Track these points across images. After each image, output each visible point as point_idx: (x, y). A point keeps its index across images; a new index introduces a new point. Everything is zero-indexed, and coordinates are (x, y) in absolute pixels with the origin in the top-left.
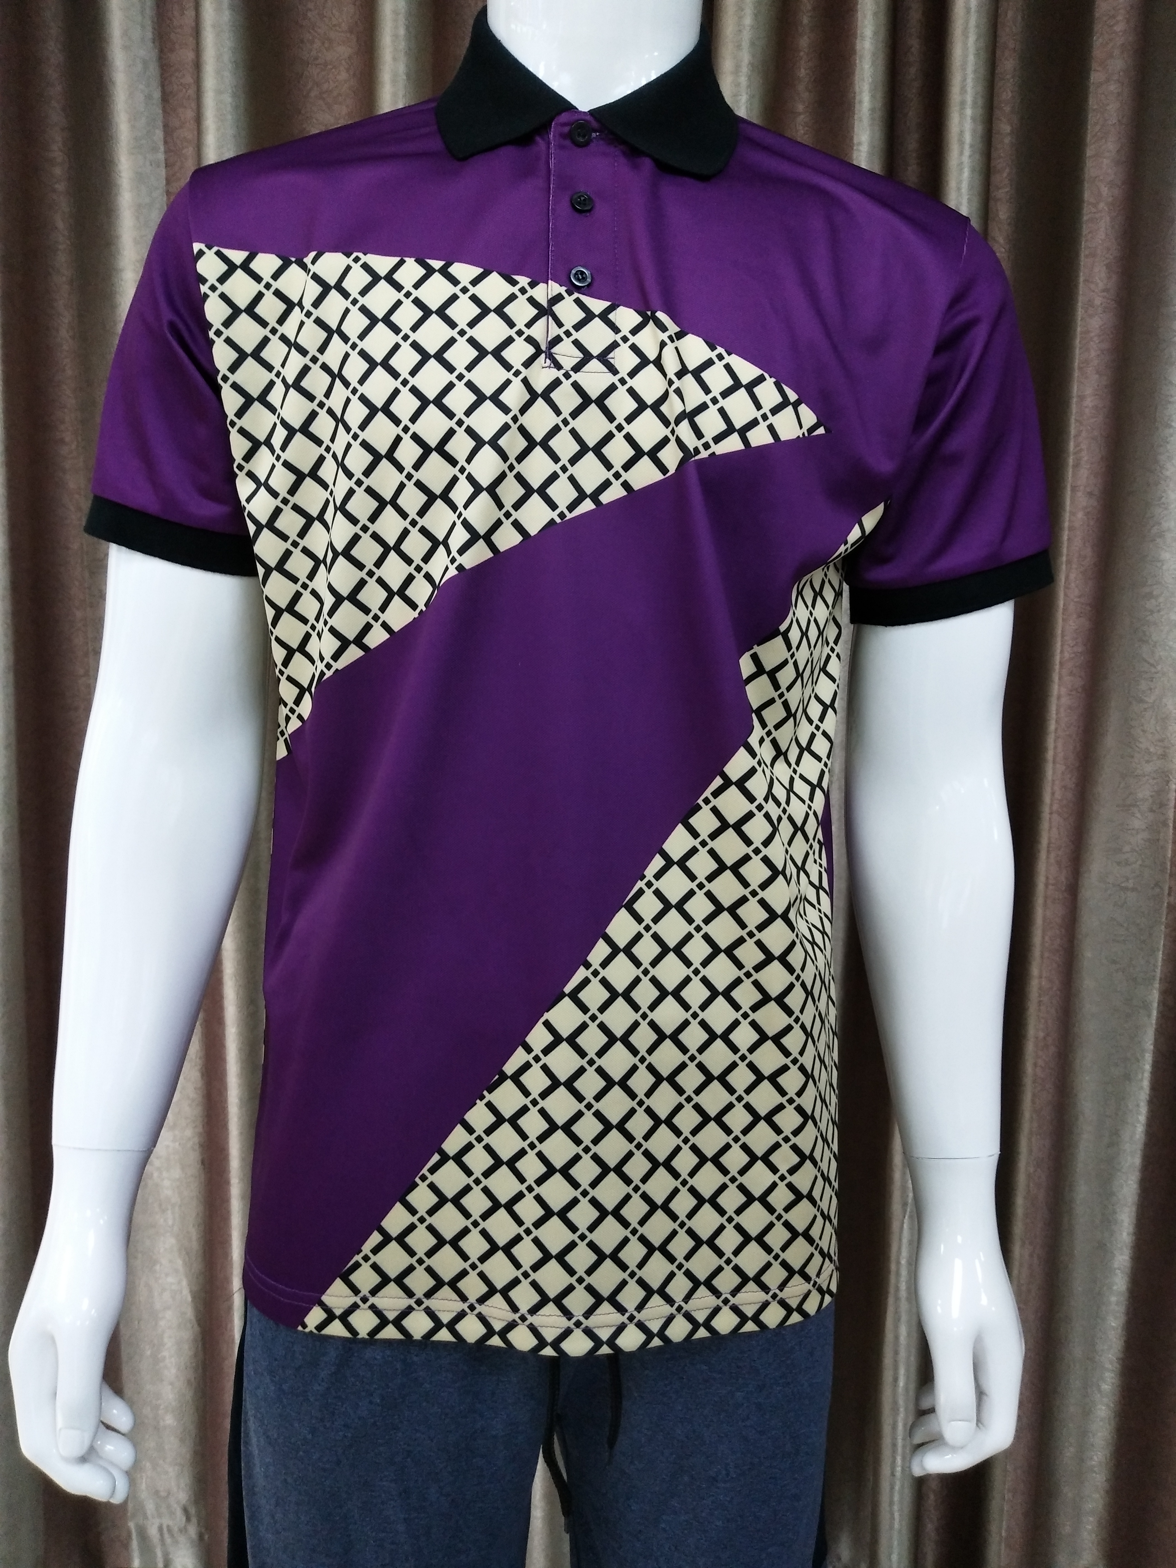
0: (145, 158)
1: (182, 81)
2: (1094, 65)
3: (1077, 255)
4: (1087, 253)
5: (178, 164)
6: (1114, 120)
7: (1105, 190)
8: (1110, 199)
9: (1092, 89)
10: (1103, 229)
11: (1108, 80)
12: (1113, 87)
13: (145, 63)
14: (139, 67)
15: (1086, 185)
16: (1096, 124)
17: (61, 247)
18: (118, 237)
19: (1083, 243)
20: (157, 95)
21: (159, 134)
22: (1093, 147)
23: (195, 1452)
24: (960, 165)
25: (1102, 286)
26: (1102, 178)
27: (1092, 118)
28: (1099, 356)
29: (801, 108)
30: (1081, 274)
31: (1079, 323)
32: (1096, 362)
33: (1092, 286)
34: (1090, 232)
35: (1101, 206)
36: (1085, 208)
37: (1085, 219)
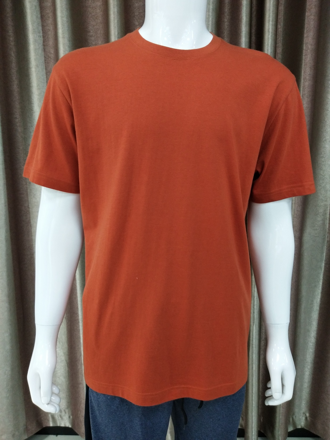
0: (37, 35)
1: (47, 12)
2: (307, 10)
3: (302, 65)
4: (304, 64)
5: (46, 37)
6: (313, 26)
7: (310, 47)
8: (311, 49)
9: (306, 17)
10: (309, 58)
11: (311, 15)
13: (36, 6)
14: (34, 8)
15: (304, 45)
16: (307, 28)
17: (13, 61)
18: (30, 58)
19: (303, 61)
20: (39, 16)
21: (40, 28)
22: (306, 34)
23: (66, 395)
24: (268, 38)
25: (308, 73)
26: (309, 43)
27: (306, 26)
28: (307, 93)
29: (226, 20)
30: (303, 70)
31: (302, 83)
32: (307, 94)
33: (306, 73)
34: (306, 58)
35: (309, 51)
36: (304, 51)
37: (304, 54)
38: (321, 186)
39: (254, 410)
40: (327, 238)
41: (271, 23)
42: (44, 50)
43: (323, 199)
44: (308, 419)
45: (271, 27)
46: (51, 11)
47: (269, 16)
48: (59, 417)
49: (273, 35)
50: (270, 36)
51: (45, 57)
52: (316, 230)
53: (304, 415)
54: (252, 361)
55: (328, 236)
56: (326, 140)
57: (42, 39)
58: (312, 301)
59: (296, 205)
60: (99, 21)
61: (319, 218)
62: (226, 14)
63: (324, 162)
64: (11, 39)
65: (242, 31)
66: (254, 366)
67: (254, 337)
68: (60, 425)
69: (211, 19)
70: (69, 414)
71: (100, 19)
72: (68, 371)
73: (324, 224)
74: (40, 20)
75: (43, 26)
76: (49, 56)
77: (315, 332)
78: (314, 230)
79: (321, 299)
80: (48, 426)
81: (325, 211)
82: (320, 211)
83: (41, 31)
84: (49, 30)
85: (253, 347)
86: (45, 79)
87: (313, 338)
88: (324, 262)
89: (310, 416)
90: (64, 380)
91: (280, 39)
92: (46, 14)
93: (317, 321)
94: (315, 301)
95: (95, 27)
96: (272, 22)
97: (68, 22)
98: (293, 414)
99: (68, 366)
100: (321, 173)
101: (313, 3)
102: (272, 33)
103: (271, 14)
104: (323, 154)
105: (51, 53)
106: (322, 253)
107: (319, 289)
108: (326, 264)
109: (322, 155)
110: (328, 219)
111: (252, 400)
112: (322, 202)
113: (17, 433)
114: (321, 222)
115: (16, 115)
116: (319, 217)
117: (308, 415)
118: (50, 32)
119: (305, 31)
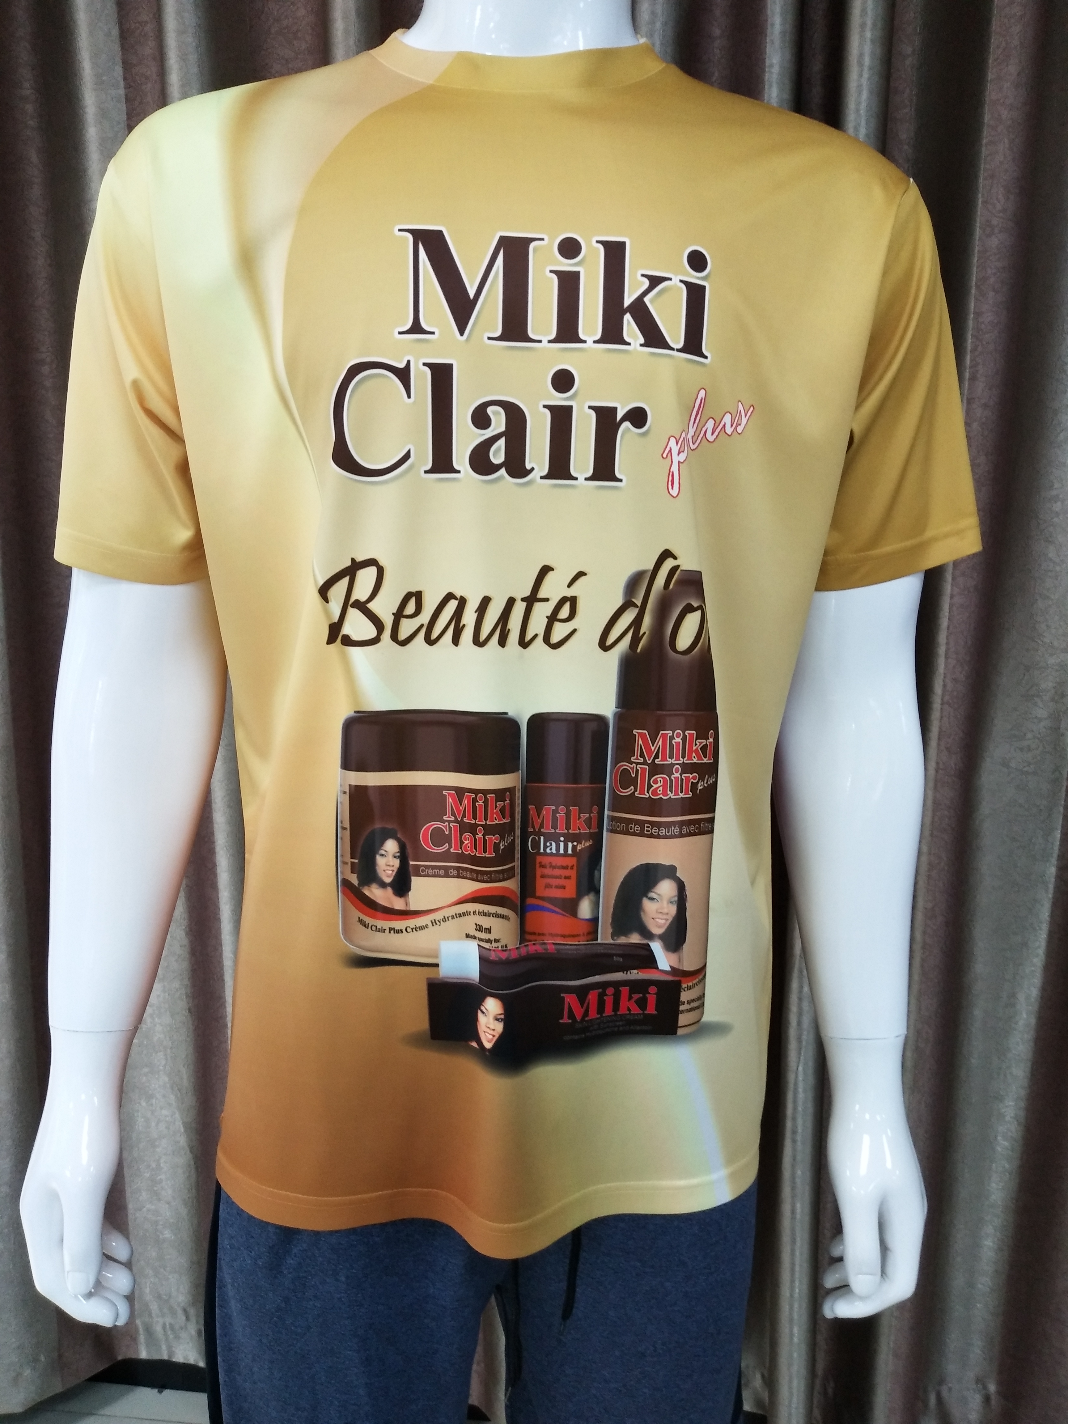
0: (107, 94)
1: (139, 19)
3: (976, 177)
4: (986, 174)
5: (138, 99)
6: (1016, 43)
7: (1005, 114)
8: (1009, 122)
9: (995, 12)
10: (1002, 152)
11: (1010, 3)
12: (1016, 10)
13: (103, 2)
14: (99, 5)
15: (986, 108)
16: (998, 47)
17: (34, 180)
18: (85, 170)
19: (982, 166)
20: (115, 32)
21: (118, 71)
22: (994, 70)
23: (191, 1262)
24: (860, 86)
25: (999, 207)
26: (1002, 101)
27: (994, 41)
28: (995, 274)
29: (717, 32)
30: (980, 195)
31: (977, 242)
32: (992, 280)
33: (990, 207)
34: (991, 154)
35: (1000, 128)
36: (986, 131)
37: (984, 141)
39: (795, 1355)
41: (868, 34)
43: (1056, 644)
44: (994, 1401)
45: (867, 48)
46: (151, 16)
47: (864, 12)
48: (169, 1332)
49: (876, 79)
50: (864, 81)
52: (1029, 749)
53: (980, 1386)
54: (793, 1188)
57: (122, 105)
58: (1013, 995)
59: (952, 662)
60: (303, 45)
61: (1041, 711)
62: (718, 12)
63: (1061, 517)
64: (30, 108)
65: (768, 64)
66: (798, 1206)
67: (800, 1109)
68: (170, 1356)
69: (658, 25)
70: (197, 1322)
71: (306, 39)
72: (197, 1182)
73: (1056, 730)
74: (117, 47)
75: (127, 66)
77: (1022, 1104)
78: (1021, 750)
79: (1044, 989)
80: (134, 1356)
82: (1043, 686)
83: (120, 79)
84: (147, 78)
85: (794, 1141)
87: (1014, 1122)
88: (1054, 861)
89: (998, 1393)
90: (184, 1211)
91: (911, 91)
92: (137, 25)
93: (1029, 1064)
94: (1021, 997)
96: (872, 30)
97: (198, 46)
98: (941, 1382)
99: (197, 1169)
100: (1051, 555)
102: (870, 69)
103: (869, 5)
104: (1056, 486)
106: (1050, 831)
107: (1038, 956)
108: (1059, 869)
109: (1054, 493)
111: (791, 1320)
112: (1051, 655)
113: (27, 1372)
114: (1047, 723)
115: (42, 352)
116: (1040, 704)
117: (992, 1388)
118: (149, 85)
119: (991, 61)
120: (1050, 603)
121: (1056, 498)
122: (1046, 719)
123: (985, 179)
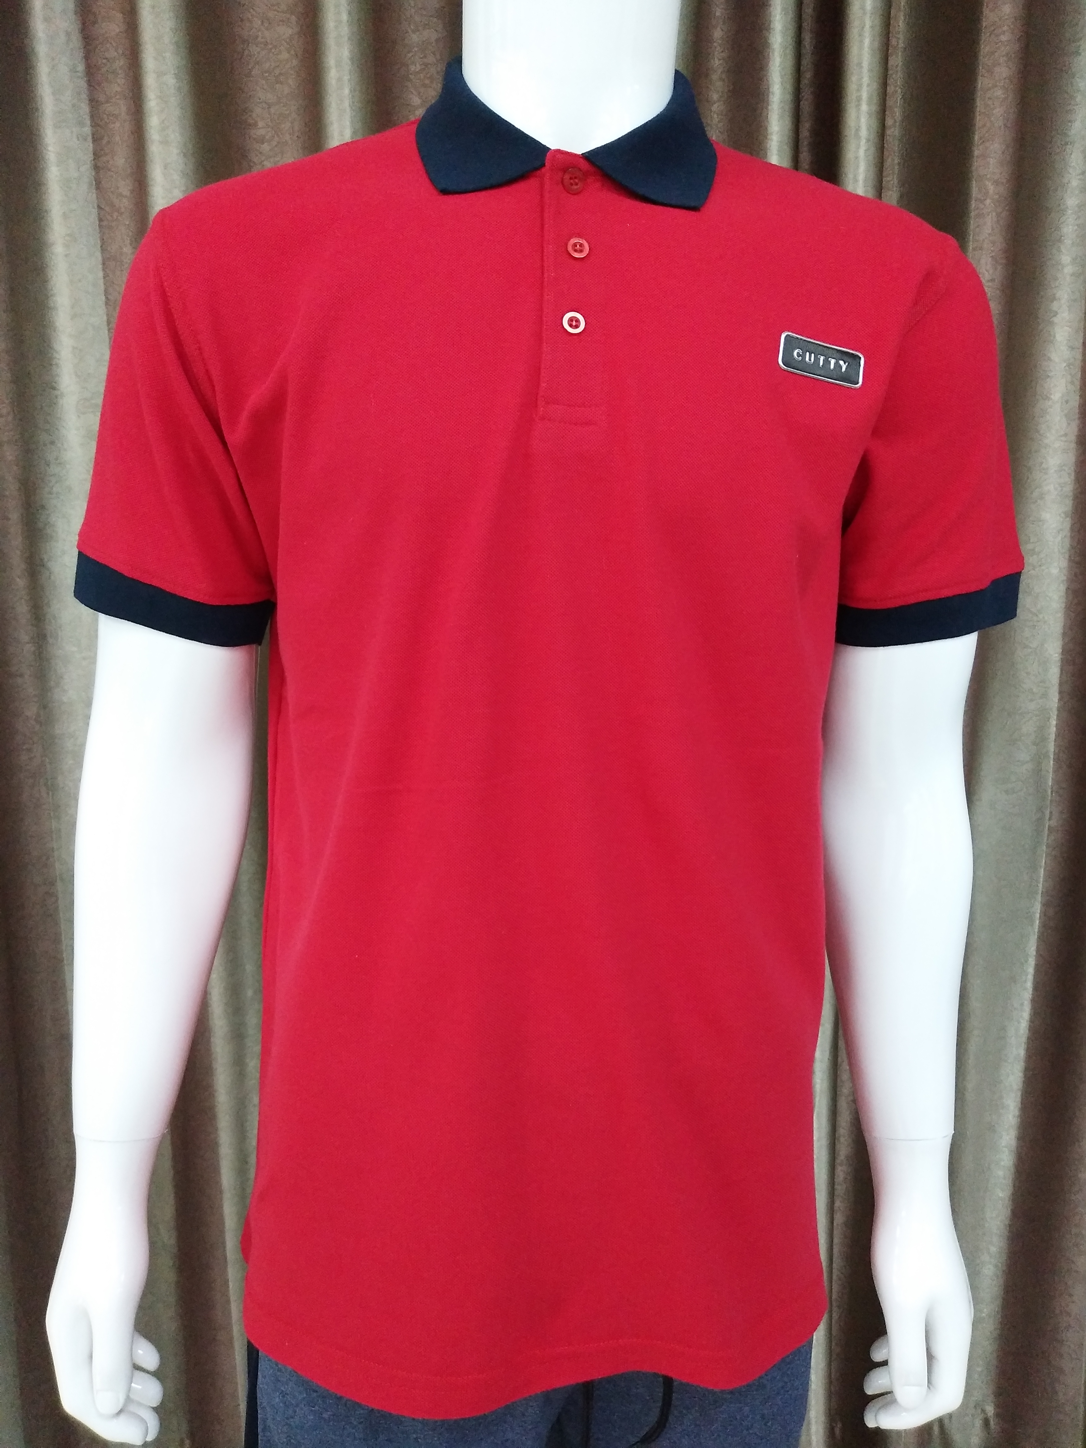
0: (72, 132)
1: (107, 55)
2: (981, 70)
4: (975, 245)
5: (106, 139)
6: (1000, 123)
7: (991, 188)
8: (996, 197)
9: (979, 94)
10: (989, 224)
11: (994, 86)
12: (999, 93)
13: (68, 34)
14: (62, 39)
15: (974, 182)
16: (984, 126)
18: (47, 212)
19: (971, 236)
20: (81, 67)
21: (85, 108)
22: (980, 147)
26: (988, 176)
27: (979, 120)
29: (715, 96)
34: (978, 226)
35: (988, 201)
36: (973, 204)
37: (972, 214)
38: (1026, 647)
40: (1050, 819)
41: (865, 107)
42: (98, 185)
44: (992, 1423)
45: (865, 122)
46: (121, 52)
47: (860, 86)
49: (873, 150)
50: (862, 153)
51: (99, 207)
52: (1014, 791)
53: (979, 1411)
55: (1051, 813)
56: (1041, 497)
57: (90, 145)
58: (1004, 1029)
60: (287, 90)
61: (1024, 755)
62: (715, 77)
63: (1037, 569)
65: (769, 131)
71: (290, 84)
73: (1038, 772)
74: (83, 84)
75: (94, 103)
76: (112, 205)
77: (1014, 1134)
78: (1007, 792)
79: (1032, 1021)
81: (1041, 729)
82: (1024, 731)
83: (88, 117)
84: (116, 116)
86: (101, 282)
87: (1007, 1152)
88: (1039, 898)
89: (997, 1415)
91: (893, 161)
92: (104, 61)
93: (1019, 1094)
94: (1011, 1031)
95: (272, 110)
96: (867, 104)
97: (179, 89)
101: (998, 48)
102: (868, 140)
103: (866, 80)
104: (1031, 541)
105: (120, 195)
106: (1034, 867)
107: (1025, 989)
108: (1046, 905)
109: (1030, 546)
110: (1052, 757)
112: (1031, 700)
114: (1030, 766)
116: (1023, 748)
118: (118, 124)
119: (976, 138)
120: (1030, 650)
121: (1033, 552)
122: (1027, 762)
123: (974, 249)
